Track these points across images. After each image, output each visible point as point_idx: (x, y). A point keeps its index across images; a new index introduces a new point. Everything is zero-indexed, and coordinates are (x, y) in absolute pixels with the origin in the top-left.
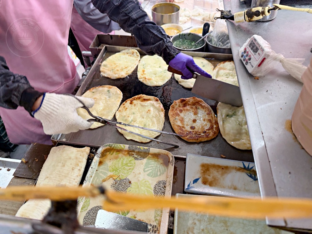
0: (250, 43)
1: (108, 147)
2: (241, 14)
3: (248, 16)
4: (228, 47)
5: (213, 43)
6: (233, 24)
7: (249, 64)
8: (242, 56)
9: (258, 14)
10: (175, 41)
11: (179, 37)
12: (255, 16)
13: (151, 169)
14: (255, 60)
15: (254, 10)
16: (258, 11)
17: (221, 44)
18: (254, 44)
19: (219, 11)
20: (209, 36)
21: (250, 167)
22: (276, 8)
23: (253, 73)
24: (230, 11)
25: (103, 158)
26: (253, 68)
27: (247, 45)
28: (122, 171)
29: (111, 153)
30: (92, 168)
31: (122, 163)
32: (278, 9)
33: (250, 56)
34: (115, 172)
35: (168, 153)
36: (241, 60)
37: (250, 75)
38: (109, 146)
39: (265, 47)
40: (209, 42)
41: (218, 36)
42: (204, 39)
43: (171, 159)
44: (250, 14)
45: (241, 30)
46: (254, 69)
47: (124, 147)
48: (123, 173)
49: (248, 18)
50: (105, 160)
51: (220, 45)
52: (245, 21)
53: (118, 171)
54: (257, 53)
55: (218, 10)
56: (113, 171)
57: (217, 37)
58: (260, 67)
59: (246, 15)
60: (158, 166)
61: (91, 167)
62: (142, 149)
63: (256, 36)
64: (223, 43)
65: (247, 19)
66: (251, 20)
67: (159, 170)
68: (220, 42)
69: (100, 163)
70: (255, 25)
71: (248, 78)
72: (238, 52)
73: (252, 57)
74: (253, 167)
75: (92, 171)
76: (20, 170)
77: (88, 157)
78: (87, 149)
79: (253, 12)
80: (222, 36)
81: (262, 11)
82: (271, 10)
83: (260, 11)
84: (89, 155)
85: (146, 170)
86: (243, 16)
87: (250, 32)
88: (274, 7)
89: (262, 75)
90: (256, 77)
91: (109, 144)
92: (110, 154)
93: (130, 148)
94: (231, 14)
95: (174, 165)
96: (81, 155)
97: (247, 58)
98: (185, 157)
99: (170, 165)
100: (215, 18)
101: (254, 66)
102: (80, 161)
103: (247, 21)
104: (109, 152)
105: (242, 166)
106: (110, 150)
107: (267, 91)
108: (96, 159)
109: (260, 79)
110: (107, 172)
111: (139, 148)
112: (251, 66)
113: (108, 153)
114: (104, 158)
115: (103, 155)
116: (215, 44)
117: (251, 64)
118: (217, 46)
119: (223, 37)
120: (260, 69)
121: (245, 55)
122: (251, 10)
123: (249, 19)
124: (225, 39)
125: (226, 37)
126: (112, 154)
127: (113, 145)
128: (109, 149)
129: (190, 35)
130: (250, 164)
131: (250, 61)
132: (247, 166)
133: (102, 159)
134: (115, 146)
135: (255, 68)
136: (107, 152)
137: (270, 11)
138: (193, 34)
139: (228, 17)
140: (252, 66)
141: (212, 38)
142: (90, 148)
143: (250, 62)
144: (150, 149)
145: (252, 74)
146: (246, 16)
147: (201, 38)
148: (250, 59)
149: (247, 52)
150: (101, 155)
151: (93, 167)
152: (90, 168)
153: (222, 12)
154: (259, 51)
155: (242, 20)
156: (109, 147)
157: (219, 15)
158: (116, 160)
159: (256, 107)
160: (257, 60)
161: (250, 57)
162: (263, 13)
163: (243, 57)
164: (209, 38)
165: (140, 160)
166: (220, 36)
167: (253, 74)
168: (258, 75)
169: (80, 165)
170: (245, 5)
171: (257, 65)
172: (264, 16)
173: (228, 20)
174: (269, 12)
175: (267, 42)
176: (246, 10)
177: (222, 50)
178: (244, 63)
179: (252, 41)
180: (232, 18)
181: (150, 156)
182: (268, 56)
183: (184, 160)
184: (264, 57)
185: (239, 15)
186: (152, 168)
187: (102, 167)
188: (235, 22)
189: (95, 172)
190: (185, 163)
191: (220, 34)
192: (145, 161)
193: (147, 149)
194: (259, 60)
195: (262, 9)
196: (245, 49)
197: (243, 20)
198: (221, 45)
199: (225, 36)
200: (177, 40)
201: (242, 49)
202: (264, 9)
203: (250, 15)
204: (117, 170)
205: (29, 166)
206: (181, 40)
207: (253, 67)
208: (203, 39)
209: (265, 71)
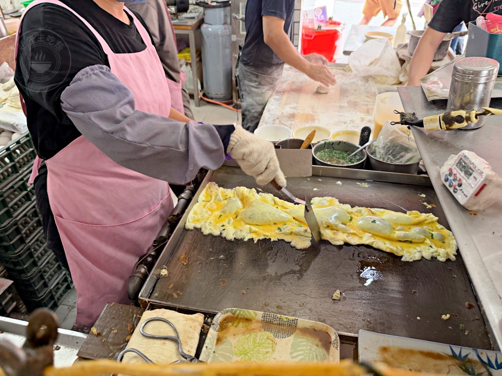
0: (457, 162)
1: (229, 314)
2: (434, 120)
3: (445, 122)
4: (401, 162)
5: (378, 156)
6: (421, 133)
7: (459, 192)
8: (447, 180)
9: (461, 119)
10: (317, 152)
11: (325, 147)
12: (456, 123)
13: (302, 354)
14: (470, 186)
15: (454, 114)
16: (460, 116)
17: (392, 158)
18: (465, 163)
19: (399, 113)
20: (371, 146)
21: (463, 354)
22: (487, 113)
23: (468, 205)
24: (414, 114)
25: (222, 332)
26: (467, 198)
27: (454, 165)
28: (255, 355)
29: (235, 325)
30: (207, 347)
31: (254, 342)
32: (490, 114)
33: (460, 180)
34: (243, 356)
35: (328, 328)
36: (444, 186)
37: (463, 209)
38: (231, 311)
39: (484, 168)
40: (372, 154)
41: (387, 147)
42: (364, 150)
43: (333, 337)
44: (448, 119)
45: (435, 141)
46: (469, 200)
47: (256, 314)
48: (257, 358)
49: (446, 124)
50: (225, 336)
51: (389, 160)
52: (440, 129)
53: (249, 354)
54: (472, 177)
55: (397, 112)
56: (241, 354)
57: (384, 147)
58: (477, 197)
59: (443, 120)
60: (313, 349)
61: (205, 345)
62: (286, 320)
63: (466, 152)
64: (394, 156)
65: (444, 126)
66: (450, 128)
67: (315, 357)
68: (390, 155)
69: (219, 340)
70: (455, 134)
71: (461, 213)
72: (437, 173)
73: (464, 181)
74: (467, 355)
75: (207, 354)
76: (90, 346)
77: (201, 330)
78: (199, 317)
79: (453, 118)
80: (393, 147)
81: (466, 117)
82: (480, 114)
83: (464, 117)
84: (202, 328)
85: (294, 355)
86: (437, 122)
87: (449, 145)
88: (484, 111)
89: (481, 208)
90: (471, 211)
91: (230, 309)
92: (233, 325)
93: (264, 317)
94: (417, 118)
95: (339, 348)
96: (191, 327)
97: (455, 183)
98: (356, 335)
99: (332, 348)
100: (392, 123)
101: (469, 196)
102: (190, 336)
103: (444, 128)
104: (231, 322)
105: (450, 353)
106: (232, 319)
107: (493, 233)
108: (212, 333)
109: (479, 215)
110: (231, 356)
111: (280, 319)
112: (463, 195)
113: (230, 324)
114: (224, 331)
115: (223, 327)
116: (381, 157)
117: (463, 192)
118: (384, 160)
119: (395, 148)
120: (478, 200)
121: (451, 178)
122: (449, 114)
123: (447, 126)
124: (397, 151)
125: (398, 147)
126: (236, 327)
127: (238, 312)
128: (230, 316)
129: (341, 144)
130: (463, 350)
131: (461, 188)
132: (457, 353)
133: (221, 334)
134: (241, 313)
135: (471, 198)
136: (227, 322)
137: (478, 117)
138: (345, 143)
139: (412, 122)
140: (465, 195)
141: (376, 149)
142: (204, 315)
143: (461, 190)
144: (297, 320)
145: (466, 206)
146: (442, 122)
147: (358, 148)
148: (460, 185)
149: (455, 174)
150: (219, 327)
151: (209, 347)
152: (204, 348)
153: (402, 115)
154: (474, 174)
155: (436, 127)
156: (232, 315)
157: (398, 118)
158: (243, 337)
159: (482, 256)
160: (473, 186)
161: (460, 182)
162: (468, 119)
163: (449, 181)
164: (371, 148)
165: (283, 338)
166: (389, 147)
167: (468, 207)
168: (475, 208)
169: (189, 343)
170: (433, 106)
171: (473, 194)
172: (469, 122)
173: (413, 127)
174: (476, 118)
175: (485, 162)
176: (442, 115)
177: (392, 167)
178: (451, 190)
179: (461, 158)
180: (421, 124)
181: (297, 331)
182: (490, 181)
183: (355, 340)
184: (484, 183)
185: (431, 120)
186: (303, 352)
187: (222, 346)
188: (426, 130)
189: (211, 355)
190: (357, 346)
191: (389, 144)
192: (291, 338)
193: (293, 320)
194: (476, 187)
195: (466, 113)
196: (451, 170)
197: (438, 128)
198: (391, 160)
199: (396, 147)
200: (321, 150)
201: (445, 170)
202: (470, 113)
203: (448, 121)
204: (247, 353)
205: (103, 341)
206: (327, 150)
207: (467, 196)
208: (362, 150)
209: (484, 203)
